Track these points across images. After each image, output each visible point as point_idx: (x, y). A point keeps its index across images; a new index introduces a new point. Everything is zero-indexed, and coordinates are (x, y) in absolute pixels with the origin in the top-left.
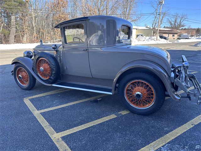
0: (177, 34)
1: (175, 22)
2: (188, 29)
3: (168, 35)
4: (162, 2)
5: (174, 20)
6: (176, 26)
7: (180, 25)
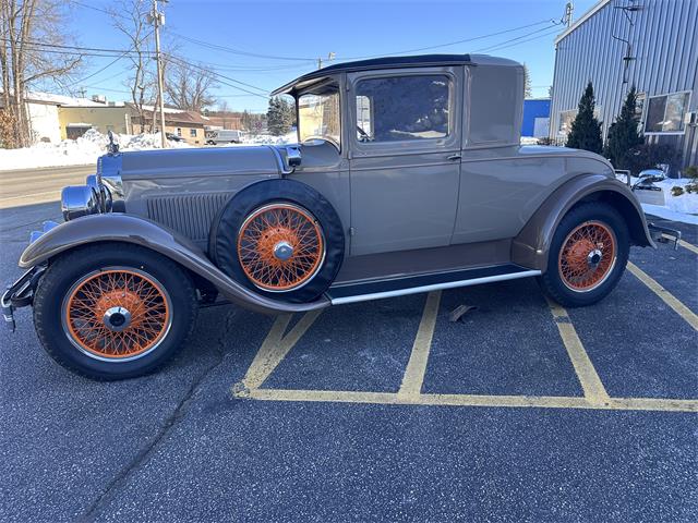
0: (201, 126)
1: (184, 89)
2: (221, 114)
3: (176, 129)
4: (159, 18)
5: (177, 81)
6: (190, 103)
7: (200, 100)
